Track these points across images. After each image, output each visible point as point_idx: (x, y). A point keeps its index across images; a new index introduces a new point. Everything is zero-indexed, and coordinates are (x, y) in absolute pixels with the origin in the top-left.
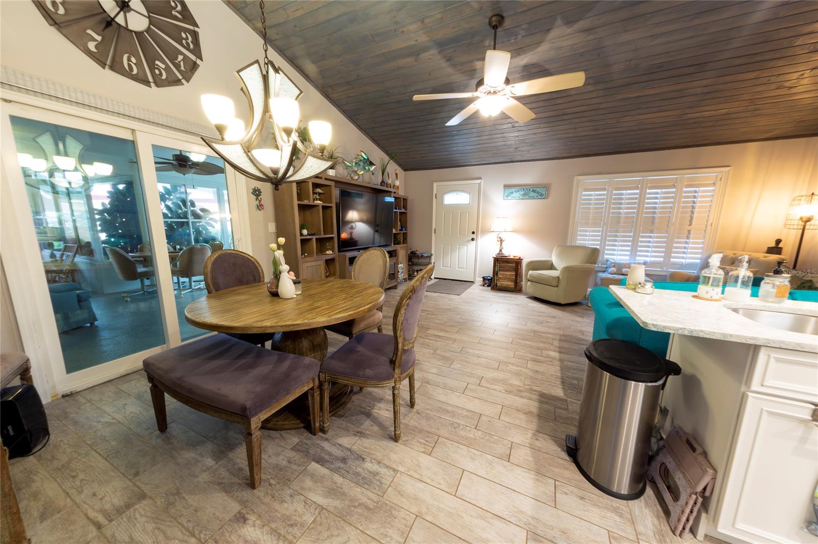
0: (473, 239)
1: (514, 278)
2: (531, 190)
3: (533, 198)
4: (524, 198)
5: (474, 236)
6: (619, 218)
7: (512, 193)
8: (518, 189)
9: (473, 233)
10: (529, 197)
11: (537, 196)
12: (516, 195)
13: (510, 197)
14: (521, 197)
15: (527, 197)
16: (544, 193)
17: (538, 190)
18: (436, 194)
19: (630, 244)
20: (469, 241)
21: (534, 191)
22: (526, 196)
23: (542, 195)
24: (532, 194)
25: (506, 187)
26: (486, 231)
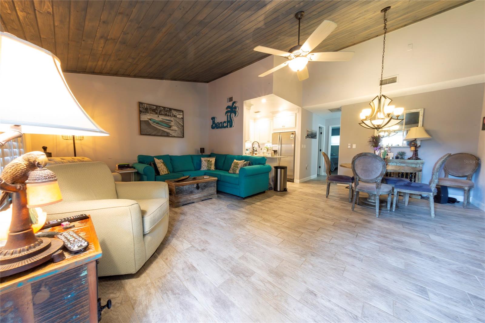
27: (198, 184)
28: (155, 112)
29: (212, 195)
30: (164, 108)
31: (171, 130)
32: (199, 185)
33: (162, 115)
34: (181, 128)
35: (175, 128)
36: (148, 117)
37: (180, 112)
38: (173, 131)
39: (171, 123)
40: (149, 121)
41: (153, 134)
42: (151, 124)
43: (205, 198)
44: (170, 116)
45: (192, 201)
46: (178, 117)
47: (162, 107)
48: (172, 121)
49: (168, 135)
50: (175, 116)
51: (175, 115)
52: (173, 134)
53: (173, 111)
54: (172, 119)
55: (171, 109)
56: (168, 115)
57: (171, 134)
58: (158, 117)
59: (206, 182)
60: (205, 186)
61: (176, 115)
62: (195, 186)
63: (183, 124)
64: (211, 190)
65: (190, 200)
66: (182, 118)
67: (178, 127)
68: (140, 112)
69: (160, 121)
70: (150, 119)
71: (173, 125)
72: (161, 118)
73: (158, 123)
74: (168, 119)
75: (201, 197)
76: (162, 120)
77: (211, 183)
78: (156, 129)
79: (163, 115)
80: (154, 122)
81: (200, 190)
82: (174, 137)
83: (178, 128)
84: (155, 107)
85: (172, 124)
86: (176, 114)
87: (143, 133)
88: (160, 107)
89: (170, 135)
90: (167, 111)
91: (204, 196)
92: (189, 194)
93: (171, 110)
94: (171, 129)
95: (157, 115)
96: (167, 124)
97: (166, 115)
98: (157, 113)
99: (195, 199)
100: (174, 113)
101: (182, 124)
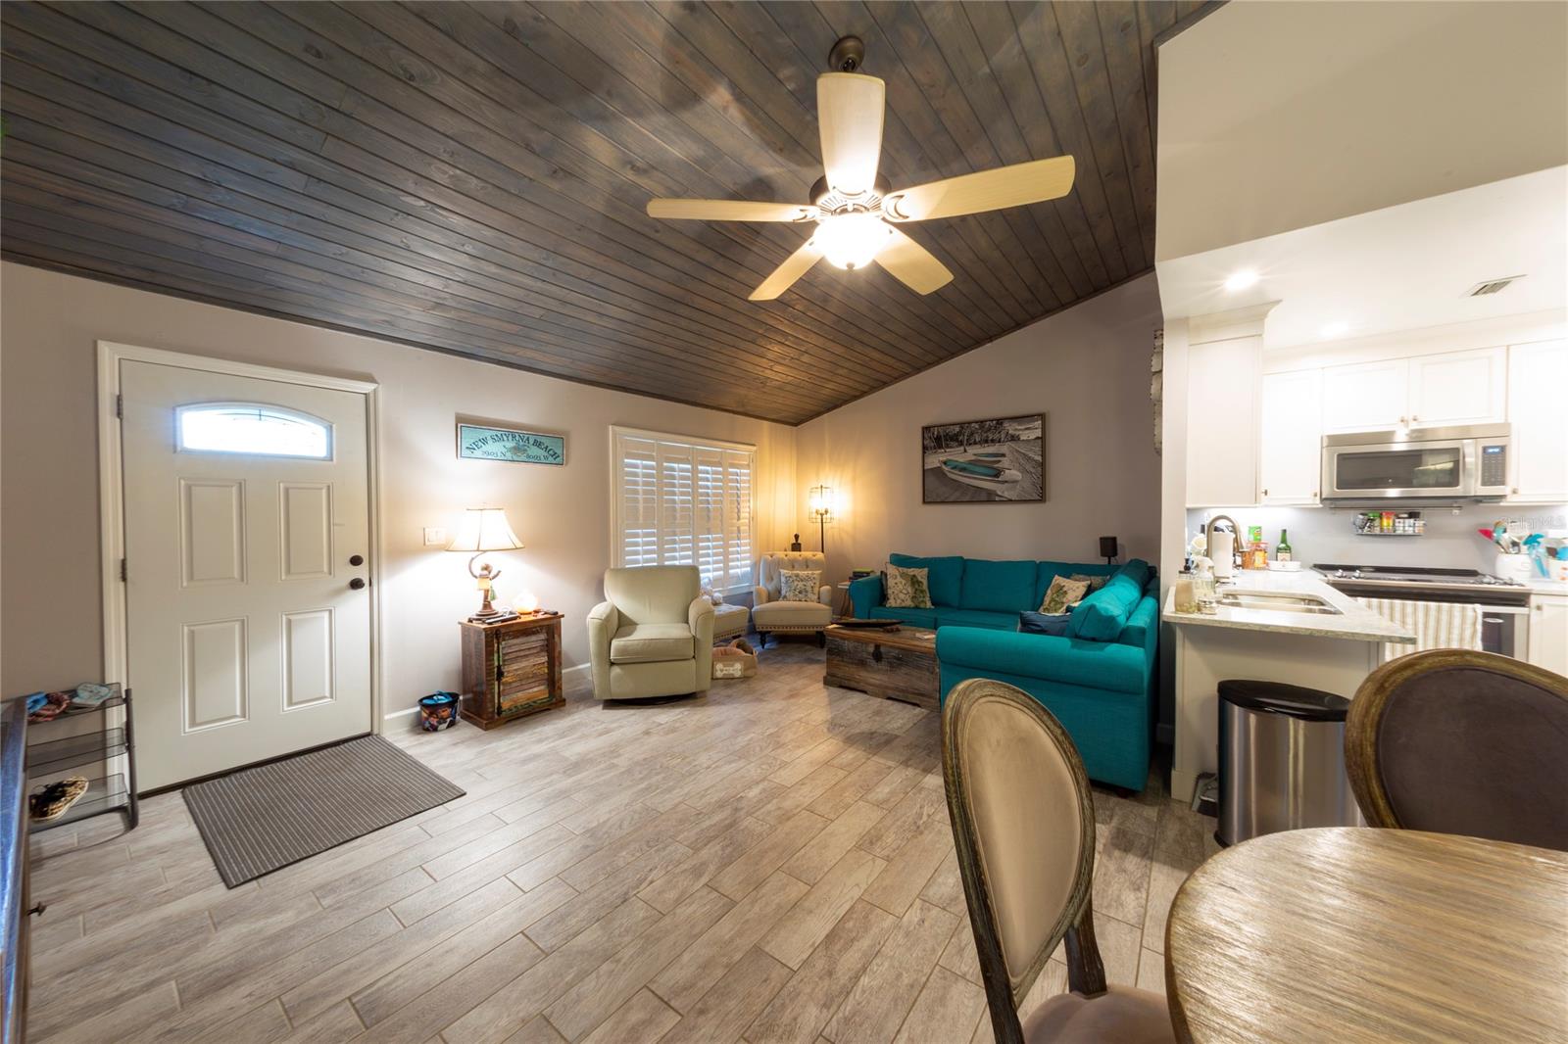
0: (356, 584)
1: (546, 671)
2: (532, 441)
3: (536, 460)
4: (515, 458)
5: (361, 572)
6: (674, 509)
7: (484, 441)
8: (499, 433)
9: (356, 561)
10: (528, 456)
11: (546, 458)
12: (495, 447)
13: (478, 453)
14: (509, 455)
15: (523, 458)
16: (559, 452)
17: (546, 442)
18: (119, 399)
19: (690, 553)
20: (338, 592)
21: (537, 444)
22: (519, 453)
23: (555, 455)
24: (535, 451)
25: (463, 421)
26: (410, 551)
27: (877, 647)
28: (957, 440)
29: (922, 695)
30: (981, 422)
31: (999, 482)
32: (882, 649)
33: (975, 443)
34: (1033, 471)
35: (1013, 474)
36: (941, 459)
37: (1029, 423)
38: (1006, 484)
39: (1000, 461)
40: (944, 467)
41: (952, 499)
42: (948, 474)
43: (897, 693)
44: (999, 442)
45: (861, 686)
46: (1025, 438)
47: (977, 422)
48: (1003, 455)
49: (990, 498)
50: (1014, 438)
51: (1013, 436)
52: (1006, 494)
53: (1006, 424)
54: (1004, 448)
55: (1000, 421)
56: (993, 441)
57: (999, 493)
58: (965, 451)
59: (903, 649)
60: (899, 659)
61: (1017, 433)
62: (871, 649)
63: (1043, 455)
64: (921, 678)
65: (858, 683)
66: (1038, 438)
67: (1024, 471)
68: (925, 448)
69: (971, 462)
70: (945, 463)
71: (1006, 466)
72: (973, 452)
73: (963, 469)
74: (990, 452)
75: (887, 687)
76: (973, 458)
77: (918, 657)
78: (958, 485)
79: (980, 443)
80: (954, 468)
81: (883, 666)
82: (1010, 501)
83: (1022, 473)
84: (957, 429)
85: (1005, 462)
86: (1016, 430)
87: (929, 500)
88: (970, 423)
89: (997, 499)
90: (990, 429)
91: (897, 689)
92: (855, 664)
93: (1001, 424)
94: (999, 479)
95: (962, 448)
96: (988, 466)
97: (986, 441)
98: (961, 444)
99: (871, 685)
100: (1011, 428)
101: (1039, 458)
